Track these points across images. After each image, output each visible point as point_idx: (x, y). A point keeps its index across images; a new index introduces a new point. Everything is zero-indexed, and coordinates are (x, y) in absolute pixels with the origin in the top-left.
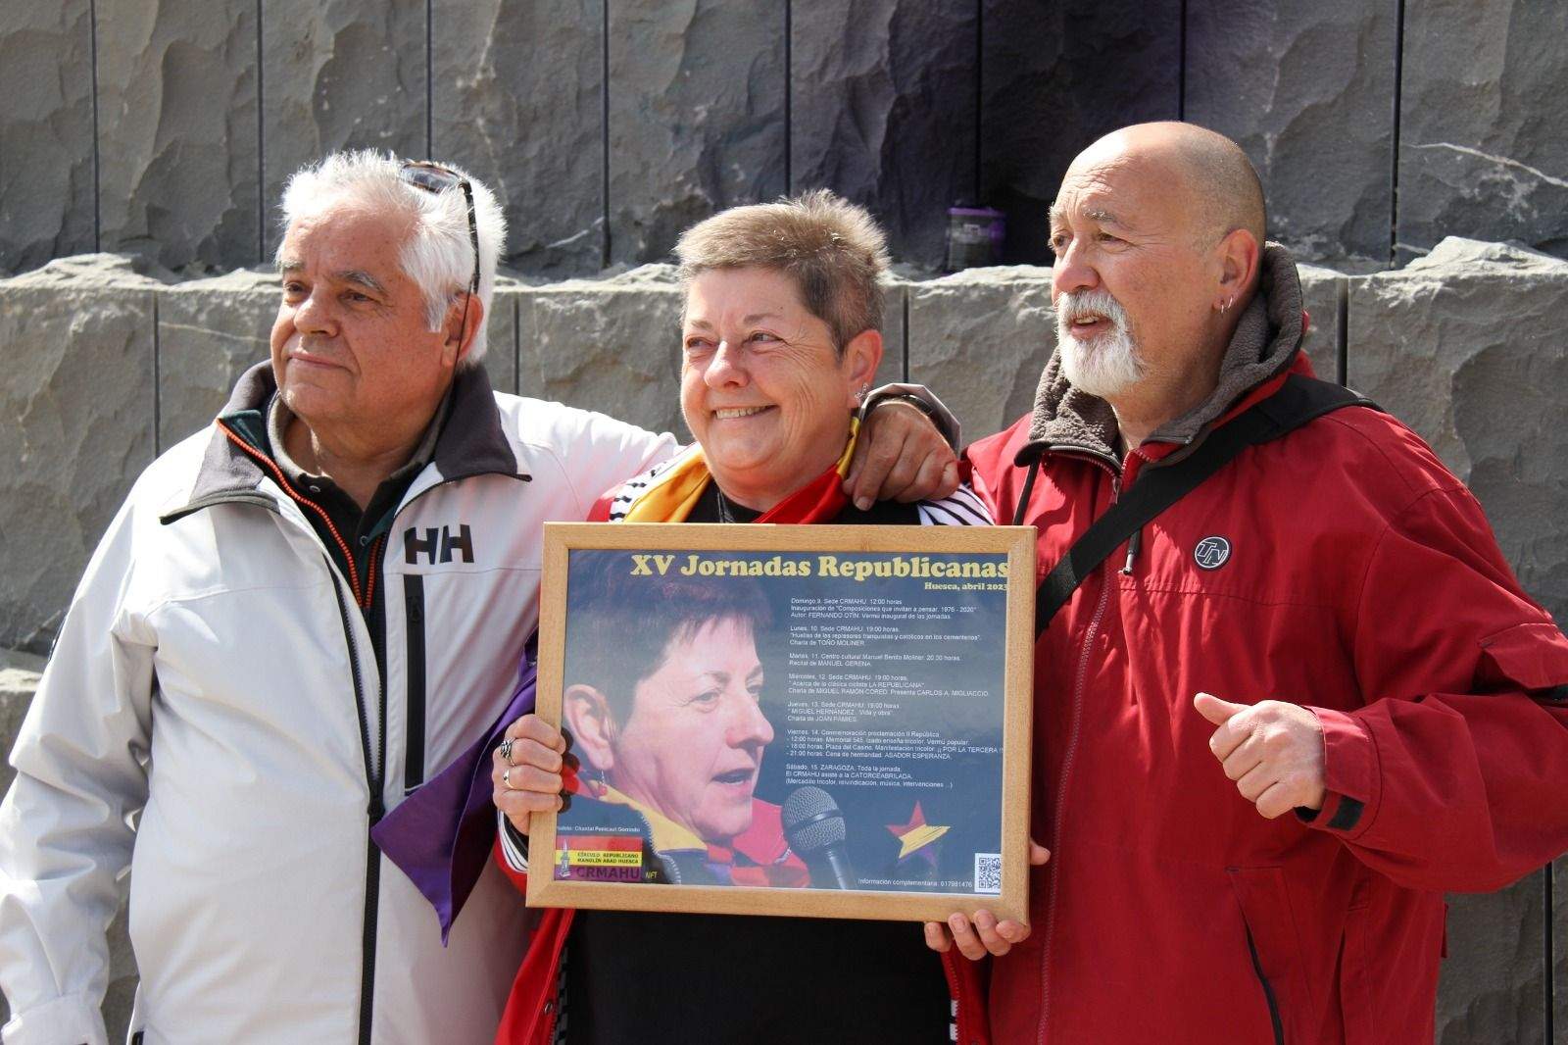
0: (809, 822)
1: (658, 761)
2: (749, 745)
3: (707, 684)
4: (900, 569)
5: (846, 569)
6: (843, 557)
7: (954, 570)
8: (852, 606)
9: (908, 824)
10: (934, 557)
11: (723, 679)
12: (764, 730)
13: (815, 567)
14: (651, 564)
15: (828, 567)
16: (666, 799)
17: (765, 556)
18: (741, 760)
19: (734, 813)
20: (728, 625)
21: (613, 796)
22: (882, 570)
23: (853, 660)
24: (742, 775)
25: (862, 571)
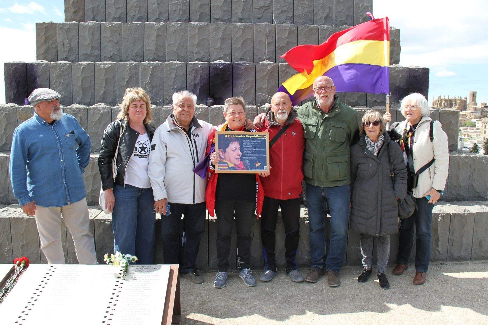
0: (246, 163)
1: (229, 157)
2: (239, 155)
3: (234, 149)
4: (255, 136)
5: (249, 136)
6: (248, 135)
7: (261, 137)
8: (250, 140)
9: (256, 163)
10: (259, 135)
11: (236, 148)
12: (241, 154)
13: (246, 136)
14: (227, 136)
15: (247, 136)
16: (230, 161)
17: (240, 135)
18: (238, 157)
19: (238, 162)
20: (236, 142)
21: (224, 161)
22: (253, 137)
23: (250, 146)
24: (239, 158)
25: (251, 137)
